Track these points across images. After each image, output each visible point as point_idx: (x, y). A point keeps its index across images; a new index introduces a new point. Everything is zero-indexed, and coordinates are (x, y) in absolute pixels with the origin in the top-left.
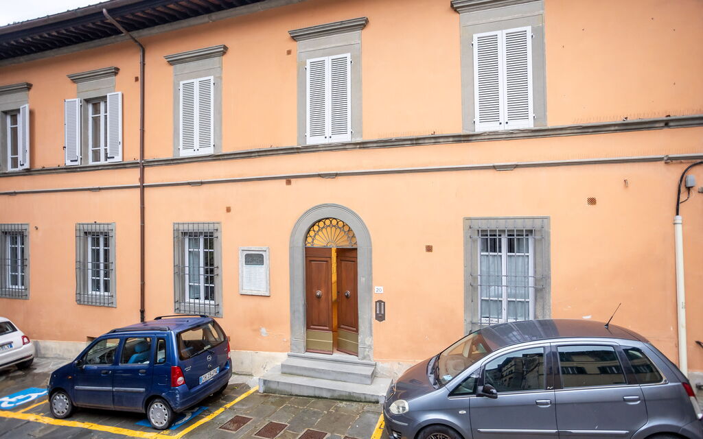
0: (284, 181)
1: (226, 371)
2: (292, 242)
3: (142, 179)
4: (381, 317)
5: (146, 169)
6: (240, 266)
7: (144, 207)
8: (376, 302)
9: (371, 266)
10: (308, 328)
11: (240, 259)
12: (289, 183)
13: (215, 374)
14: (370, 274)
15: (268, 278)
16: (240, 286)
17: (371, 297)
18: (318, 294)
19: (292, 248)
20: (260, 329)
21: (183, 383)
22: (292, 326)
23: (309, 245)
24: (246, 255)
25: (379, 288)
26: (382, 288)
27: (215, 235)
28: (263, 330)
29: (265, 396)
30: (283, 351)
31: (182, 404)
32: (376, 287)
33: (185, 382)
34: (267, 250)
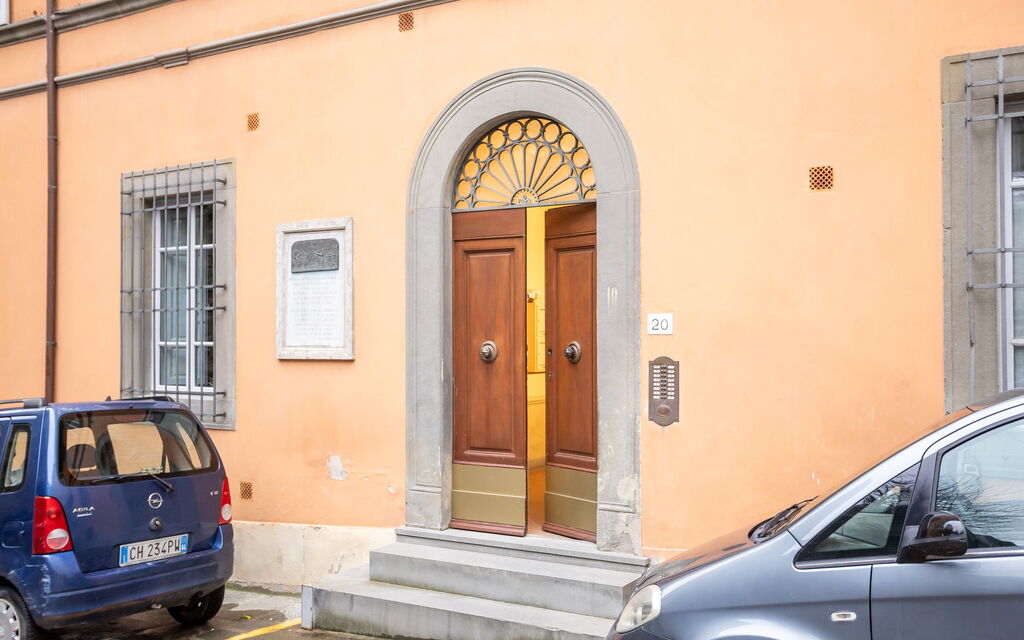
0: (394, 20)
1: (210, 552)
2: (413, 197)
3: (53, 66)
4: (665, 413)
5: (63, 38)
6: (279, 278)
7: (56, 140)
8: (652, 364)
9: (637, 249)
10: (457, 456)
11: (279, 260)
12: (407, 23)
13: (173, 552)
14: (635, 274)
15: (349, 307)
16: (278, 337)
17: (637, 348)
18: (485, 350)
19: (412, 215)
20: (328, 457)
21: (65, 550)
22: (411, 448)
23: (463, 207)
24: (293, 247)
25: (660, 317)
26: (669, 317)
27: (219, 196)
28: (336, 462)
29: (316, 635)
30: (385, 524)
31: (60, 604)
32: (651, 317)
33: (71, 547)
34: (349, 227)
